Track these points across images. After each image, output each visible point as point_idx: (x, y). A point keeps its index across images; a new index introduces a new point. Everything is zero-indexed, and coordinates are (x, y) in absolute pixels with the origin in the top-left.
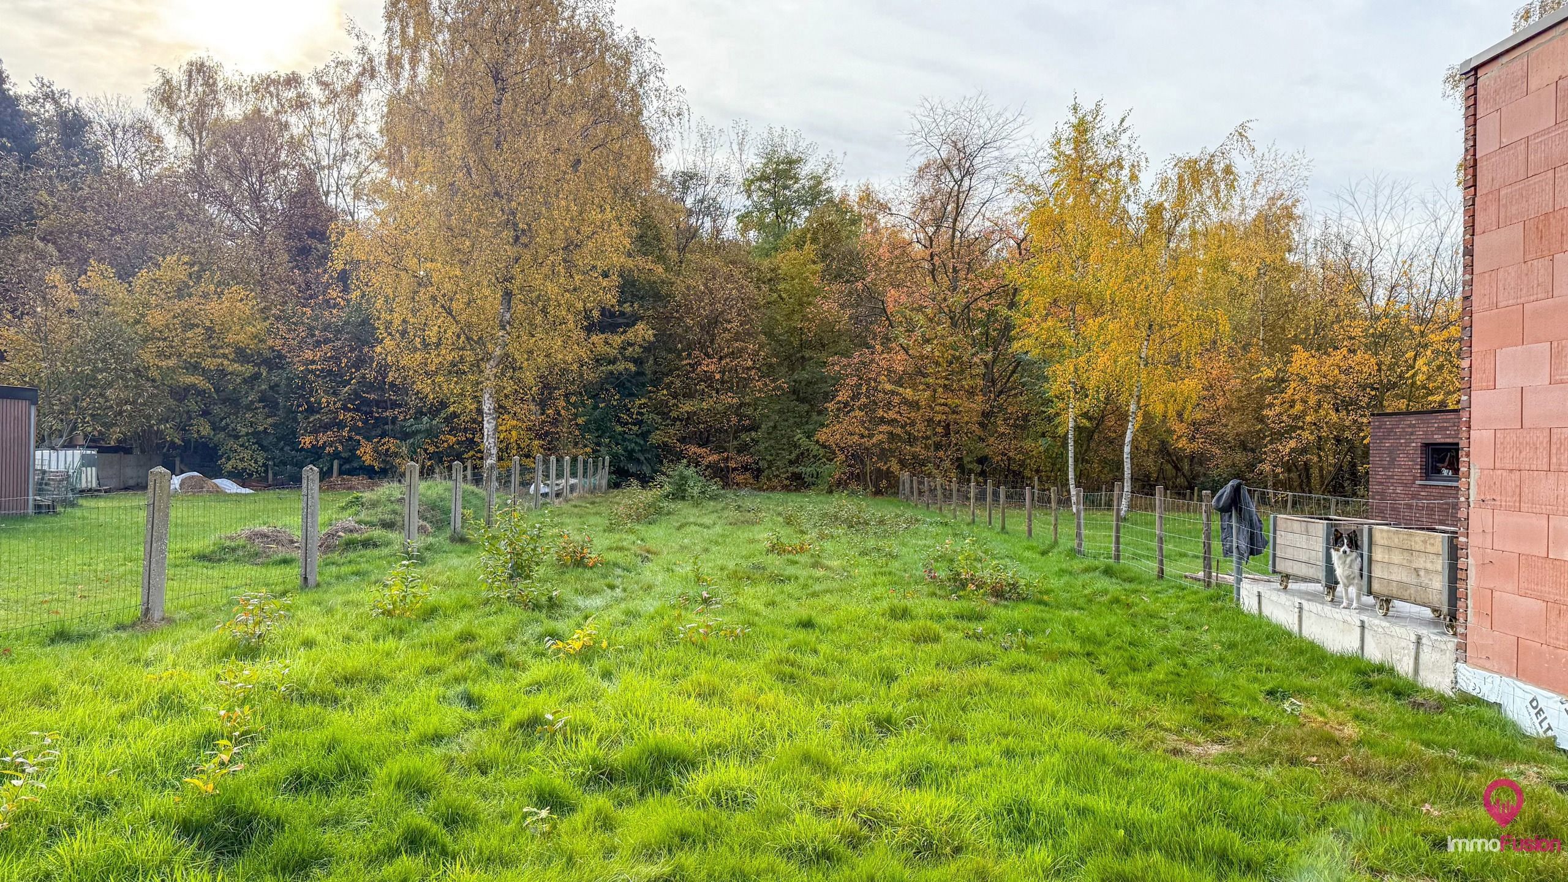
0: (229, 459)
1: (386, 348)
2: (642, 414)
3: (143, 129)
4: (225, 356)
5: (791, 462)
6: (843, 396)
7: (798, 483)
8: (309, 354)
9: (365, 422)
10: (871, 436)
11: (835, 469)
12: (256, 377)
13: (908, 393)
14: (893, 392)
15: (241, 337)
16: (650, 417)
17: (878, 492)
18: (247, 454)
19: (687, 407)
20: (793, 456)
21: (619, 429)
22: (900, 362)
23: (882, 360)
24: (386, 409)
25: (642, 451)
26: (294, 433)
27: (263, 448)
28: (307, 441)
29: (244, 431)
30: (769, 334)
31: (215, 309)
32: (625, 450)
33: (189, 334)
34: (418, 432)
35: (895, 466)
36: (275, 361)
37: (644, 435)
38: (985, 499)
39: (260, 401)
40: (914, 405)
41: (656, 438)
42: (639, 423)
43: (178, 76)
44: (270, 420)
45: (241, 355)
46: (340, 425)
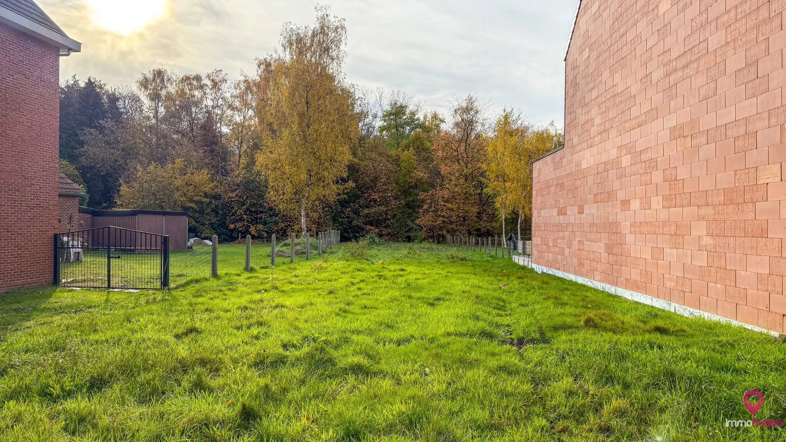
0: (202, 233)
2: (349, 214)
4: (201, 196)
5: (406, 232)
6: (425, 207)
7: (409, 239)
8: (231, 195)
9: (251, 219)
10: (436, 222)
11: (422, 234)
12: (210, 202)
13: (450, 205)
14: (444, 205)
15: (207, 188)
16: (352, 215)
17: (439, 242)
18: (208, 231)
19: (366, 211)
20: (407, 229)
21: (341, 220)
22: (446, 194)
23: (440, 193)
24: (257, 214)
25: (350, 229)
26: (225, 223)
27: (214, 229)
28: (232, 226)
29: (207, 223)
30: (397, 183)
31: (197, 178)
32: (343, 228)
33: (190, 188)
34: (271, 222)
35: (445, 232)
36: (217, 197)
37: (350, 222)
38: (478, 244)
39: (212, 212)
40: (452, 210)
41: (355, 223)
42: (347, 217)
43: (150, 76)
44: (216, 219)
45: (206, 196)
46: (244, 220)
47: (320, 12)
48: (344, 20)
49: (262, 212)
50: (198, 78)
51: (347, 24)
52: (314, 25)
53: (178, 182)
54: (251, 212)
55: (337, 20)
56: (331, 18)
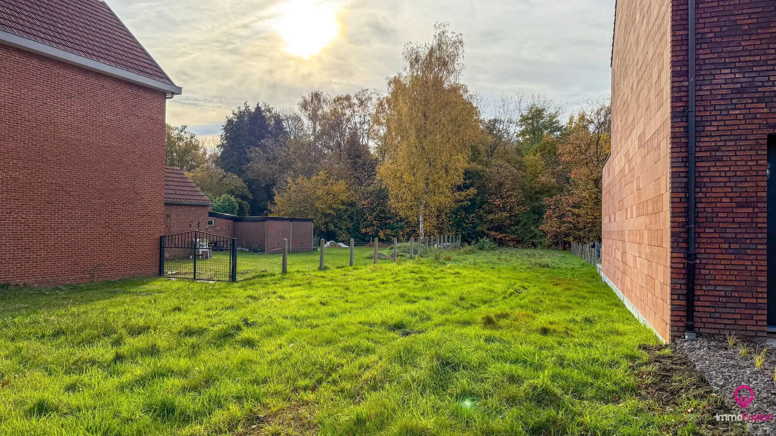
0: (339, 237)
1: (392, 202)
2: (473, 220)
3: (297, 119)
4: (339, 203)
5: (531, 238)
6: (548, 213)
7: (533, 246)
8: (363, 202)
9: (381, 224)
10: (560, 228)
11: (547, 241)
12: (347, 209)
13: (576, 211)
14: (570, 211)
15: (343, 197)
16: (476, 221)
17: (564, 249)
18: (344, 235)
19: (491, 217)
20: (532, 235)
21: (465, 225)
22: (574, 199)
24: (387, 220)
25: (473, 234)
26: (359, 228)
27: (350, 233)
28: (364, 231)
29: (344, 228)
30: (523, 189)
31: (335, 188)
32: (467, 233)
33: (329, 197)
34: (398, 227)
35: (571, 239)
36: (352, 204)
37: (474, 228)
39: (348, 217)
40: (578, 216)
41: (479, 228)
42: (472, 223)
43: (309, 99)
44: (351, 224)
45: (343, 203)
46: (373, 225)
47: (438, 29)
48: (461, 34)
49: (390, 218)
50: (348, 98)
51: (464, 39)
52: (432, 42)
53: (319, 192)
54: (381, 217)
55: (454, 35)
56: (449, 35)
